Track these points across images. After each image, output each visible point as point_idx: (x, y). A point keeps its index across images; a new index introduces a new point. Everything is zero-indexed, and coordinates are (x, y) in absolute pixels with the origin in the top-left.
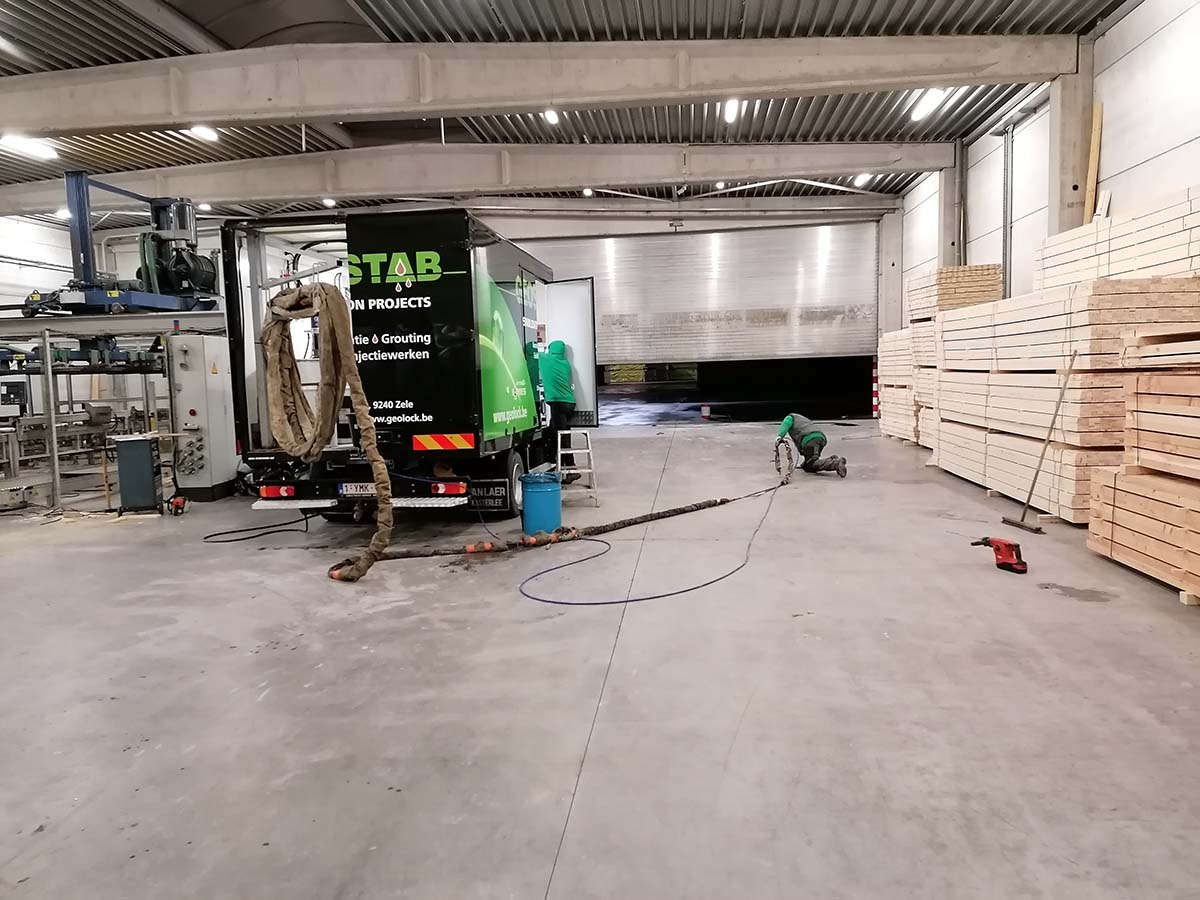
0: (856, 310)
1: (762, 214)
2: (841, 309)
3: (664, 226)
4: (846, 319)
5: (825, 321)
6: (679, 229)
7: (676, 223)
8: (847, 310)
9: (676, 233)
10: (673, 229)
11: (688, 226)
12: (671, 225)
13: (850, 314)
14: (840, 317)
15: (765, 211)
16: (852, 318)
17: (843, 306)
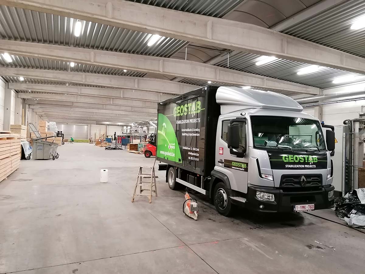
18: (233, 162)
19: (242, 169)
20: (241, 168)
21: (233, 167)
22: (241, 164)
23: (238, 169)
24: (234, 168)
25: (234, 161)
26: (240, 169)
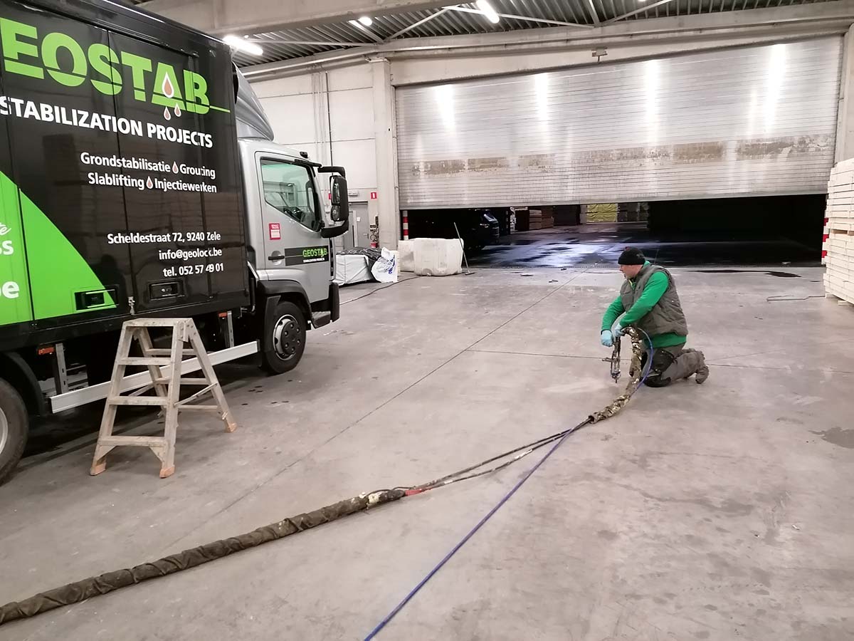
0: (807, 141)
1: (698, 33)
2: (789, 141)
3: (586, 57)
4: (795, 153)
5: (769, 155)
6: (602, 58)
7: (600, 52)
8: (796, 142)
9: (599, 64)
10: (595, 59)
11: (613, 54)
12: (594, 55)
13: (802, 146)
14: (787, 150)
15: (701, 30)
16: (803, 151)
17: (792, 138)
18: (305, 251)
19: (321, 259)
20: (320, 257)
21: (305, 261)
22: (319, 250)
23: (315, 260)
24: (307, 261)
25: (307, 248)
26: (318, 259)
